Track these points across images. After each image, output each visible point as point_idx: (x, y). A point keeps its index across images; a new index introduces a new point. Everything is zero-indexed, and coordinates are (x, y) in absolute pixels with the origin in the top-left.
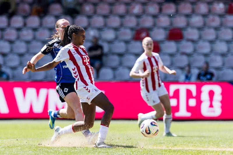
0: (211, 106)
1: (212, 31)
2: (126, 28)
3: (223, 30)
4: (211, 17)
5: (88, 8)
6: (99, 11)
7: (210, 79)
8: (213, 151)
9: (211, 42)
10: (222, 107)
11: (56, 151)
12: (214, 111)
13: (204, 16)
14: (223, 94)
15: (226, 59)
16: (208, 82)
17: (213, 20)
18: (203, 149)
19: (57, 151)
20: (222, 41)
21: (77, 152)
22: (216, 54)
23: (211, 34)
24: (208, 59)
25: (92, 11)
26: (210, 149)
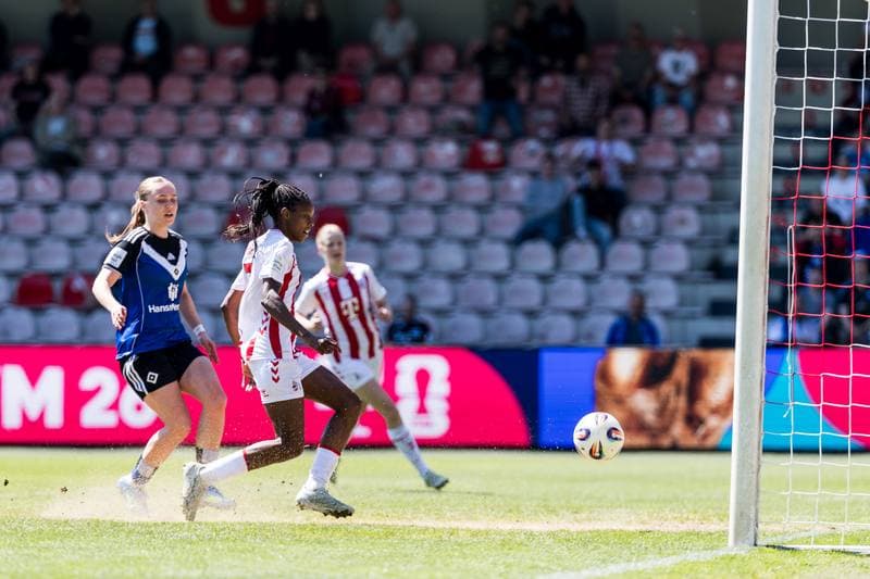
0: (422, 410)
1: (426, 215)
2: (203, 204)
3: (454, 212)
4: (423, 179)
5: (103, 152)
6: (133, 159)
7: (420, 340)
8: (427, 529)
9: (424, 243)
10: (452, 414)
11: (16, 529)
12: (427, 424)
13: (406, 175)
14: (452, 379)
15: (462, 288)
16: (413, 347)
17: (428, 187)
18: (400, 523)
19: (19, 529)
20: (451, 239)
21: (71, 531)
22: (437, 274)
23: (421, 223)
24: (415, 288)
25: (114, 161)
26: (418, 523)
